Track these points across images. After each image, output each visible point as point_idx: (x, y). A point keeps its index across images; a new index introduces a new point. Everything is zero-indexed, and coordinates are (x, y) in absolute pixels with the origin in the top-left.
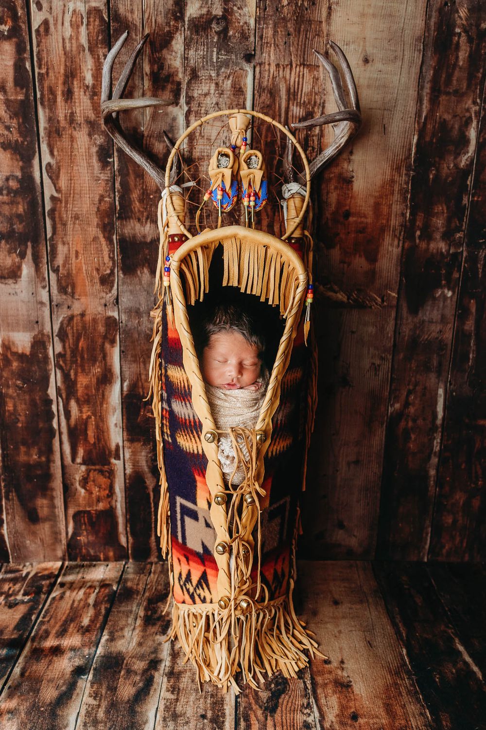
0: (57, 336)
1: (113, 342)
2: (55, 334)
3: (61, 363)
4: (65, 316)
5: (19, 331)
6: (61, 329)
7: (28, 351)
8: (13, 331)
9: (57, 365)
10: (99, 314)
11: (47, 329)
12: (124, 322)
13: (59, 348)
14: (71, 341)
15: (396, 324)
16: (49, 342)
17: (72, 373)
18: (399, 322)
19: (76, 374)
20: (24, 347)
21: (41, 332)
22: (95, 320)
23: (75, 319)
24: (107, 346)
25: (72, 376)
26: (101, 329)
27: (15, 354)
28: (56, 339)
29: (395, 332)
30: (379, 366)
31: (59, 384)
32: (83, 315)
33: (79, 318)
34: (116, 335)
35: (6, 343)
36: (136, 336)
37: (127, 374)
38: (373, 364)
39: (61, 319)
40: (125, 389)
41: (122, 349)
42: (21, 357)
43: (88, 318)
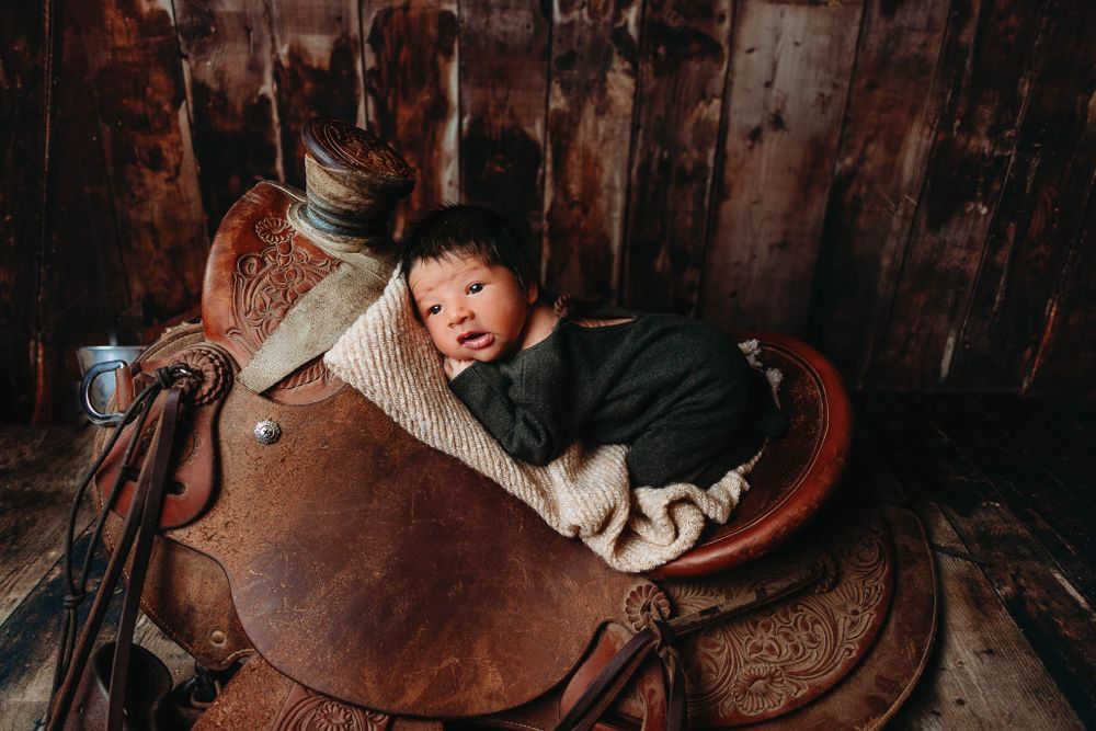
0: (368, 41)
1: (449, 54)
2: (365, 39)
3: (374, 84)
4: (381, 9)
5: (313, 33)
6: (375, 30)
7: (326, 64)
8: (305, 31)
9: (369, 89)
10: (430, 6)
11: (355, 29)
12: (466, 20)
13: (371, 62)
14: (388, 50)
15: (861, 31)
16: (357, 51)
17: (390, 100)
18: (865, 29)
19: (395, 104)
20: (321, 60)
21: (346, 34)
22: (423, 17)
23: (395, 14)
24: (441, 59)
25: (390, 106)
26: (432, 31)
27: (309, 69)
28: (367, 46)
29: (858, 43)
30: (830, 98)
31: (371, 118)
32: (406, 8)
33: (400, 12)
34: (453, 42)
35: (296, 52)
36: (483, 43)
37: (468, 104)
38: (821, 95)
39: (374, 14)
40: (465, 127)
41: (463, 64)
42: (317, 73)
43: (413, 13)
